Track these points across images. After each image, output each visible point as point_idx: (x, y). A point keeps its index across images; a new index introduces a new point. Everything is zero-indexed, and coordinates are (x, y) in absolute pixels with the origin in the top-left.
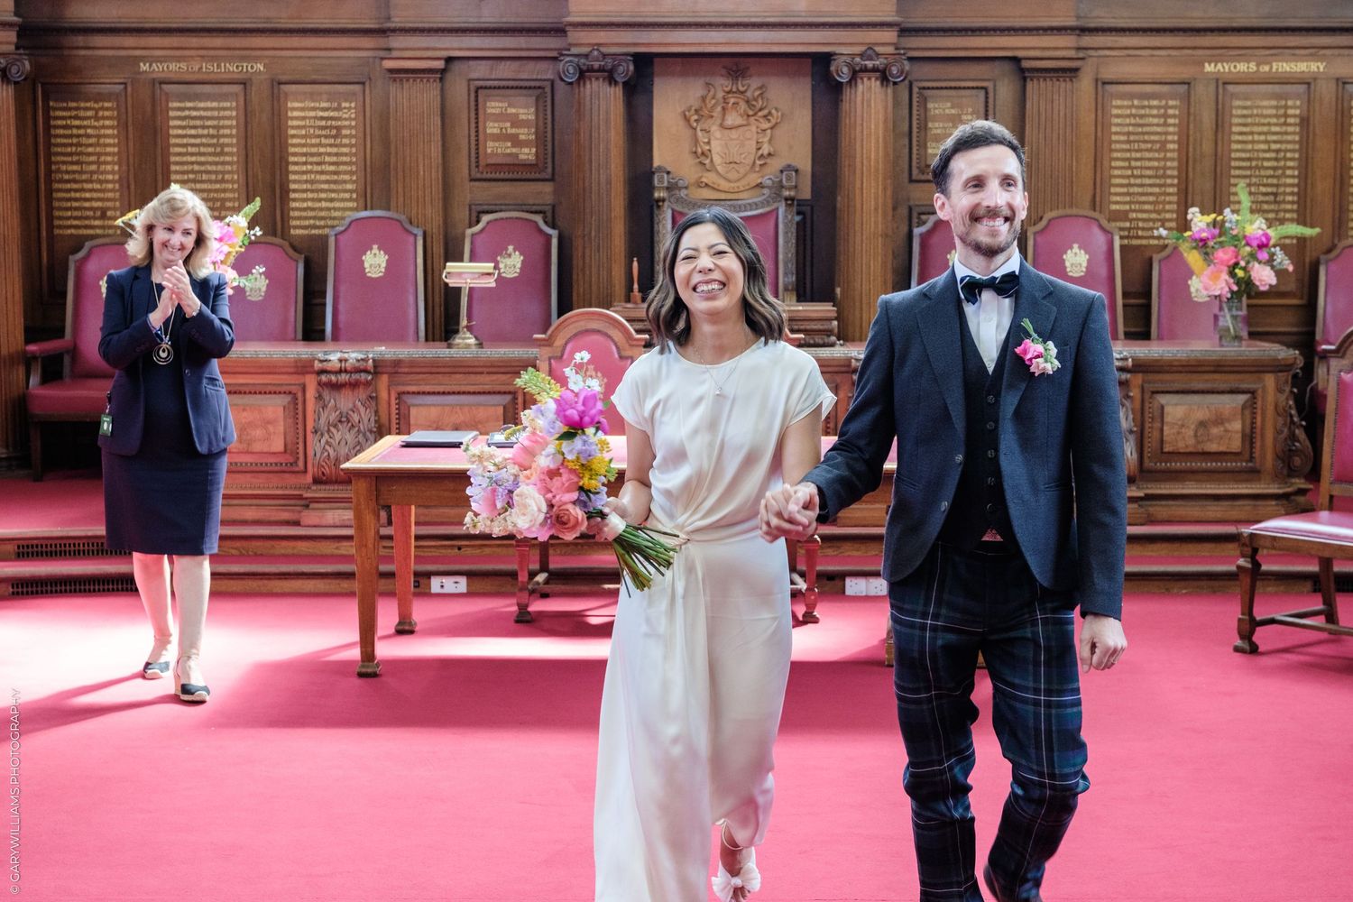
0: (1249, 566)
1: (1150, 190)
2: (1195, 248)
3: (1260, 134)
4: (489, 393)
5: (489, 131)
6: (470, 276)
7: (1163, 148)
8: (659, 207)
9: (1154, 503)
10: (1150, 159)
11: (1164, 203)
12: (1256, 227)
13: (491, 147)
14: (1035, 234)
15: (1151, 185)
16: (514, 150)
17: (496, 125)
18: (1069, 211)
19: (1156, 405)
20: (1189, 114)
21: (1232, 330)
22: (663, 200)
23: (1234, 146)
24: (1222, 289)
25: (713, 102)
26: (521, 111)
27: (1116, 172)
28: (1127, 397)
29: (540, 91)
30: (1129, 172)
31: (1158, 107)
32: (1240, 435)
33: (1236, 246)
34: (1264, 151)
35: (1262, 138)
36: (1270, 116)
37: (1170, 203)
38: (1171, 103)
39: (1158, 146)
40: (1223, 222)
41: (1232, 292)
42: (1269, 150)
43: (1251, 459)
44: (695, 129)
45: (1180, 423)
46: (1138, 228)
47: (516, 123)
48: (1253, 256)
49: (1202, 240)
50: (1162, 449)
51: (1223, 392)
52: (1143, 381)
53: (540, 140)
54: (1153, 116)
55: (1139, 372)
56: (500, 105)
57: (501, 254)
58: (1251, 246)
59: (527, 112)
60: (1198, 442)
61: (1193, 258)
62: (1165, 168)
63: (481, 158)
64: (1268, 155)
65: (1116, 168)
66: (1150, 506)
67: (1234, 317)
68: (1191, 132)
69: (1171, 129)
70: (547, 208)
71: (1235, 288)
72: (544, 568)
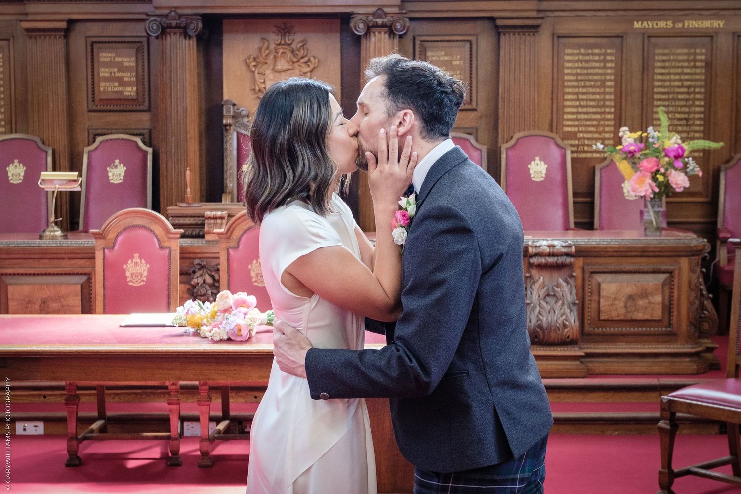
0: (668, 427)
1: (594, 116)
2: (625, 158)
3: (675, 74)
4: (70, 274)
5: (101, 75)
6: (60, 182)
7: (603, 85)
8: (227, 130)
9: (592, 360)
10: (593, 94)
11: (604, 126)
12: (673, 142)
13: (103, 86)
14: (507, 149)
15: (594, 113)
16: (120, 89)
17: (107, 70)
18: (532, 132)
19: (594, 282)
20: (622, 58)
21: (654, 223)
22: (230, 126)
23: (656, 84)
24: (646, 190)
25: (267, 52)
26: (126, 59)
27: (568, 103)
28: (571, 276)
29: (139, 45)
30: (578, 103)
31: (599, 55)
32: (661, 306)
33: (657, 157)
34: (679, 87)
35: (677, 77)
36: (683, 61)
37: (608, 126)
38: (609, 51)
39: (599, 83)
40: (647, 138)
41: (654, 193)
42: (682, 87)
43: (670, 325)
44: (254, 72)
45: (613, 297)
46: (584, 145)
47: (121, 68)
48: (671, 165)
49: (630, 152)
50: (599, 316)
51: (647, 272)
52: (584, 263)
53: (139, 82)
54: (596, 61)
55: (580, 257)
56: (110, 55)
57: (109, 166)
58: (669, 157)
59: (129, 61)
60: (628, 312)
61: (624, 166)
62: (604, 100)
63: (96, 95)
64: (682, 90)
65: (568, 100)
66: (591, 362)
67: (656, 213)
68: (624, 73)
69: (609, 71)
70: (145, 132)
71: (657, 190)
72: (101, 416)
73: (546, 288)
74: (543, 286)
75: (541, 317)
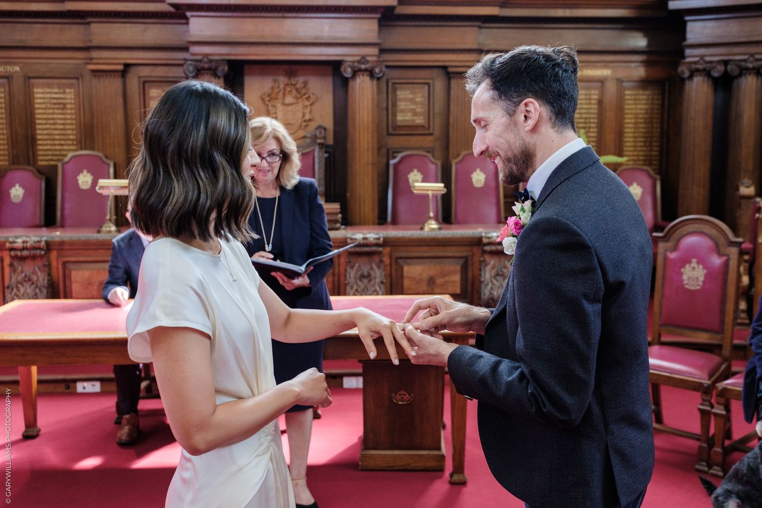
14: (456, 163)
25: (278, 90)
36: (582, 100)
44: (268, 105)
56: (157, 91)
73: (496, 269)
74: (494, 267)
75: (492, 291)
